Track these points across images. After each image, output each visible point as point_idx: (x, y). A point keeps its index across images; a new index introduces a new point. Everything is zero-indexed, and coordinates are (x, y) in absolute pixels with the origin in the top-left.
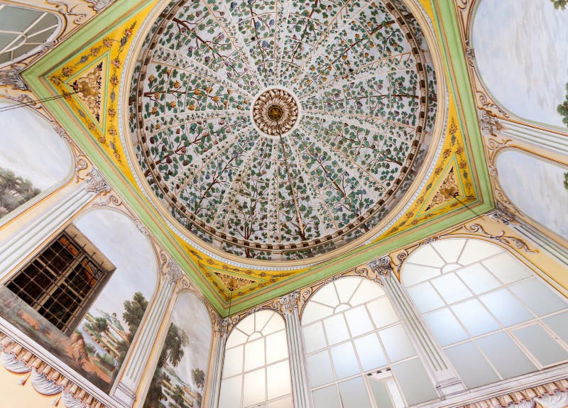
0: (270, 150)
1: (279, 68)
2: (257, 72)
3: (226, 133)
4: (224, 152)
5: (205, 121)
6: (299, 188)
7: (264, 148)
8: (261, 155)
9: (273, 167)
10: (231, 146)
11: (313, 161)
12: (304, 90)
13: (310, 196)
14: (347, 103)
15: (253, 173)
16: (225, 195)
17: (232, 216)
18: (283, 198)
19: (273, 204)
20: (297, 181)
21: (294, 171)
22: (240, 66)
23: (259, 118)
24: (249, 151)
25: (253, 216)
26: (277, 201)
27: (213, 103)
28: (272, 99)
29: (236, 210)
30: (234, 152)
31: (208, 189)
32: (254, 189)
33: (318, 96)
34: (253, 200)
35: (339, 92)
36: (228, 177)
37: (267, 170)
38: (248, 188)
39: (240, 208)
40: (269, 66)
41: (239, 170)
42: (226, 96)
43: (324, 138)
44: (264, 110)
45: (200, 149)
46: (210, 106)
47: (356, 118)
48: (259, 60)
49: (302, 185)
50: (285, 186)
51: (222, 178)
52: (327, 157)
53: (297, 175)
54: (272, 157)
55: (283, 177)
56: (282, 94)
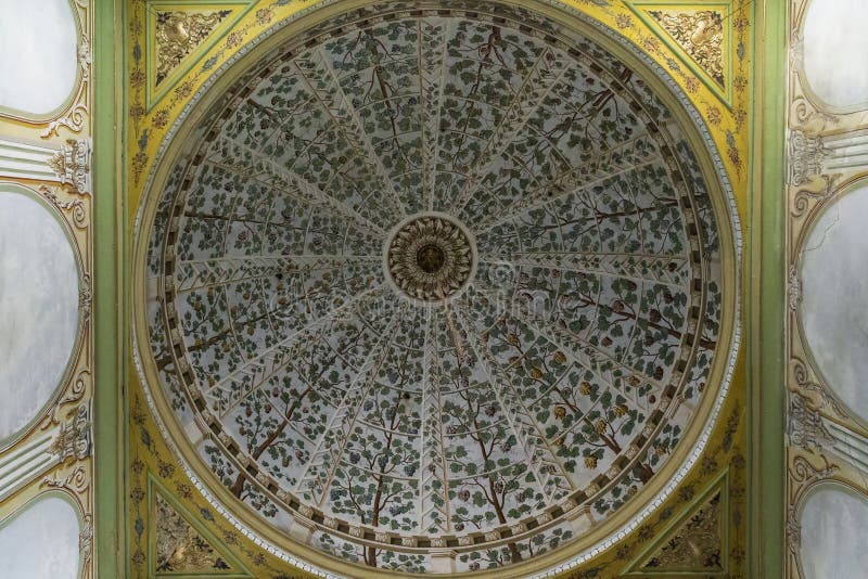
0: (471, 202)
1: (389, 326)
2: (426, 339)
3: (531, 276)
4: (552, 250)
5: (553, 319)
6: (455, 115)
7: (479, 212)
8: (492, 204)
9: (483, 171)
10: (535, 250)
11: (406, 148)
12: (368, 273)
13: (441, 92)
14: (305, 223)
15: (524, 183)
16: (599, 182)
17: (611, 142)
18: (494, 112)
19: (521, 113)
20: (453, 127)
21: (448, 146)
22: (447, 365)
23: (462, 265)
24: (510, 221)
25: (571, 116)
26: (511, 113)
27: (522, 337)
28: (425, 283)
29: (597, 146)
30: (535, 236)
31: (622, 214)
32: (539, 156)
33: (349, 254)
34: (555, 141)
35: (311, 247)
36: (573, 206)
37: (496, 172)
38: (548, 166)
39: (586, 143)
40: (404, 338)
41: (545, 203)
42: (495, 333)
43: (369, 178)
44: (446, 273)
45: (591, 285)
46: (530, 336)
47: (300, 194)
48: (414, 356)
49: (447, 117)
50: (479, 130)
51: (585, 212)
52: (378, 144)
53: (448, 137)
54: (475, 189)
55: (474, 147)
56: (405, 283)
